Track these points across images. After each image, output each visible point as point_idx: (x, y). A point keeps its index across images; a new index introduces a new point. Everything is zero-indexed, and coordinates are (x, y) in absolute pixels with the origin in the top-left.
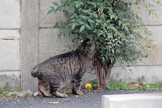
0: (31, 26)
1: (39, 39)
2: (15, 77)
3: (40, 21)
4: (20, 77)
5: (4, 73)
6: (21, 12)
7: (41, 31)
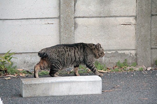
0: (145, 14)
1: (152, 24)
2: (132, 55)
3: (152, 9)
4: (136, 55)
5: (123, 52)
6: (137, 2)
7: (153, 18)
